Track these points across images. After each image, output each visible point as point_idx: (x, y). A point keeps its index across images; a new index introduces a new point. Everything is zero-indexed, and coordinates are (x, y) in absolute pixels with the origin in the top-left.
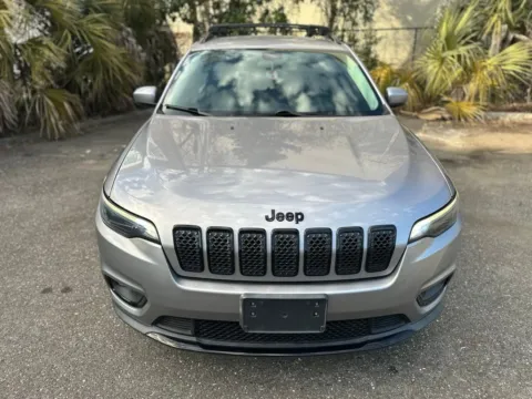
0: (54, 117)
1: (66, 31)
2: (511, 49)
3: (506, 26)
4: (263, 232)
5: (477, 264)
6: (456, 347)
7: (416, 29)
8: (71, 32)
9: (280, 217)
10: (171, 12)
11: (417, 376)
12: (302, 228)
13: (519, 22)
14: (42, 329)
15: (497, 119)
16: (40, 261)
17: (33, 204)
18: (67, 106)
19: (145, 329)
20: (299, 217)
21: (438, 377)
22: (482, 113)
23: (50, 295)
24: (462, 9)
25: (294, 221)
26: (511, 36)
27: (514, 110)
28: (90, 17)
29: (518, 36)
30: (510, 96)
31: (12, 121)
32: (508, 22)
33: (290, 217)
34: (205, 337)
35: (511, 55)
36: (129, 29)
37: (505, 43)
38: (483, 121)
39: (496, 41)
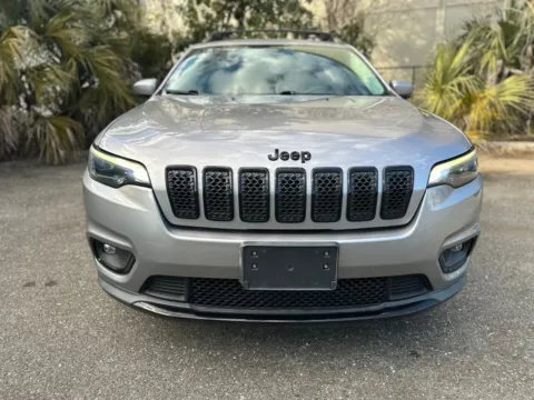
0: (55, 142)
1: (71, 60)
2: (508, 82)
3: (500, 62)
4: (265, 171)
5: (496, 261)
6: (483, 334)
7: (414, 68)
8: (76, 60)
9: (285, 156)
10: (176, 52)
11: (442, 360)
12: (309, 167)
13: (514, 58)
14: (20, 318)
15: (500, 147)
16: (26, 260)
17: (25, 215)
18: (69, 132)
19: (131, 299)
20: (306, 157)
21: (466, 361)
22: (484, 142)
23: (33, 288)
24: (458, 48)
25: (300, 160)
26: (507, 71)
27: (516, 140)
28: (96, 48)
29: (513, 71)
30: (511, 126)
31: (12, 144)
32: (502, 57)
33: (295, 156)
34: (200, 303)
35: (508, 86)
36: (136, 64)
37: (500, 77)
38: (486, 150)
39: (492, 76)
